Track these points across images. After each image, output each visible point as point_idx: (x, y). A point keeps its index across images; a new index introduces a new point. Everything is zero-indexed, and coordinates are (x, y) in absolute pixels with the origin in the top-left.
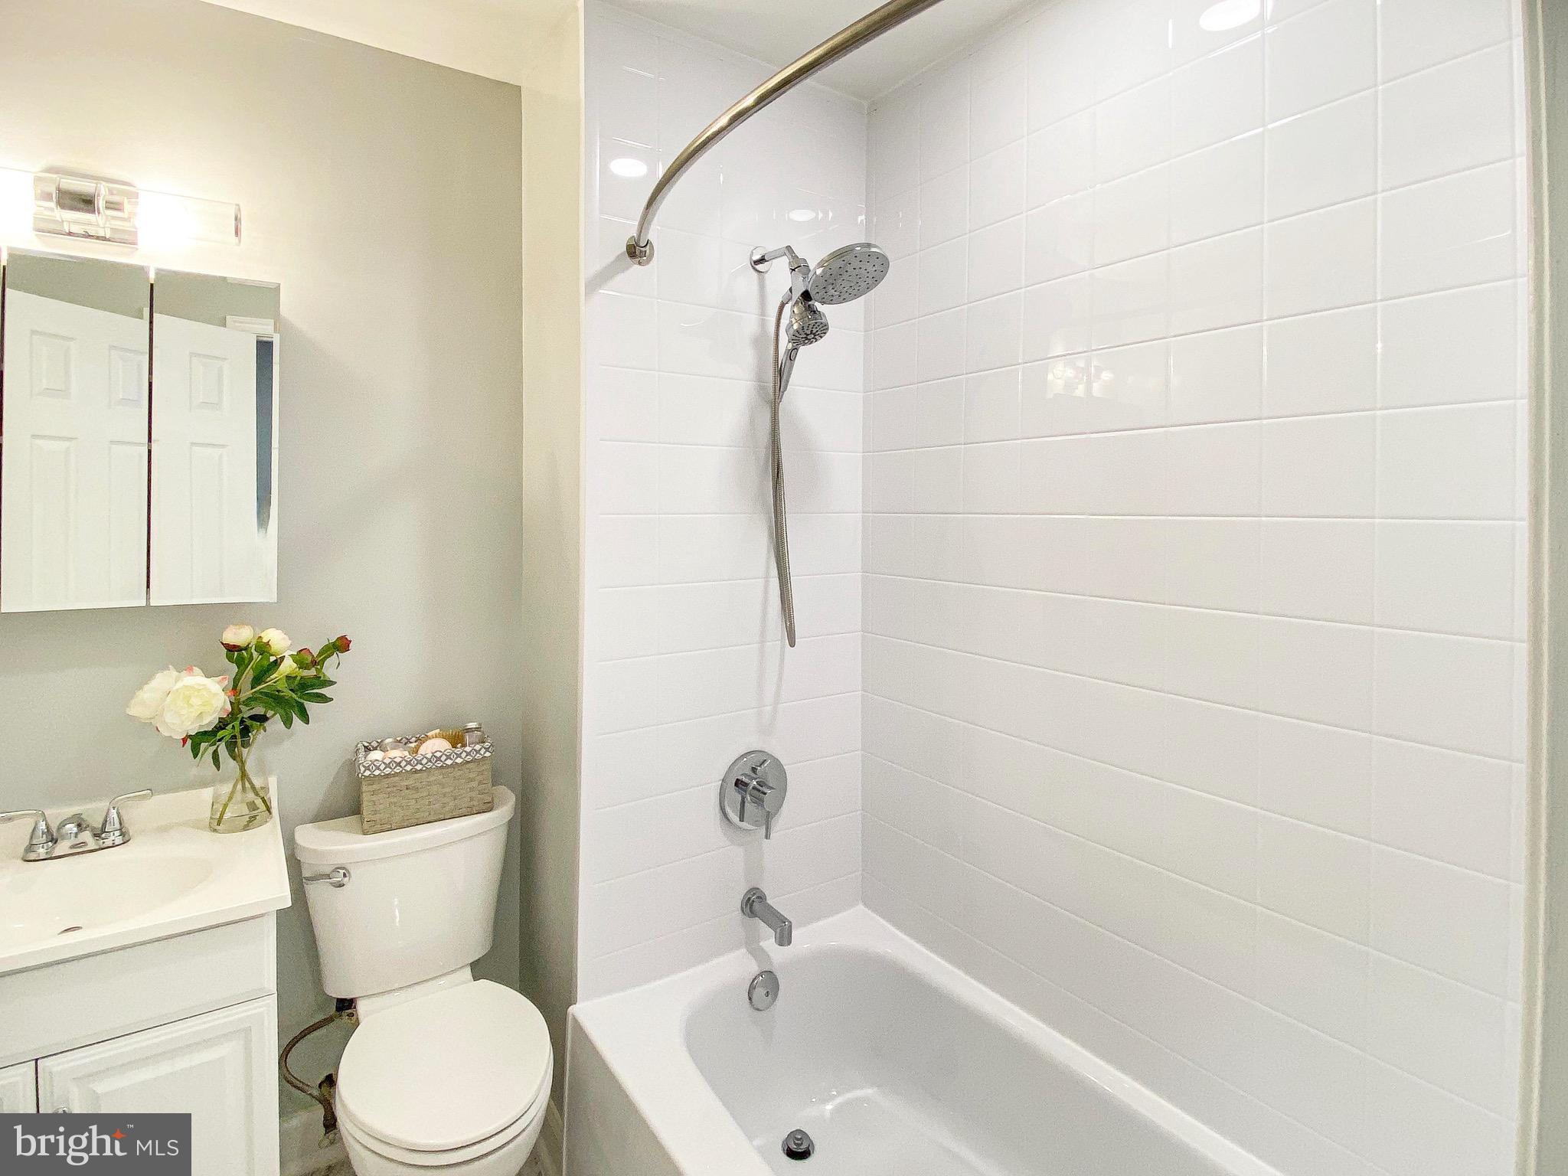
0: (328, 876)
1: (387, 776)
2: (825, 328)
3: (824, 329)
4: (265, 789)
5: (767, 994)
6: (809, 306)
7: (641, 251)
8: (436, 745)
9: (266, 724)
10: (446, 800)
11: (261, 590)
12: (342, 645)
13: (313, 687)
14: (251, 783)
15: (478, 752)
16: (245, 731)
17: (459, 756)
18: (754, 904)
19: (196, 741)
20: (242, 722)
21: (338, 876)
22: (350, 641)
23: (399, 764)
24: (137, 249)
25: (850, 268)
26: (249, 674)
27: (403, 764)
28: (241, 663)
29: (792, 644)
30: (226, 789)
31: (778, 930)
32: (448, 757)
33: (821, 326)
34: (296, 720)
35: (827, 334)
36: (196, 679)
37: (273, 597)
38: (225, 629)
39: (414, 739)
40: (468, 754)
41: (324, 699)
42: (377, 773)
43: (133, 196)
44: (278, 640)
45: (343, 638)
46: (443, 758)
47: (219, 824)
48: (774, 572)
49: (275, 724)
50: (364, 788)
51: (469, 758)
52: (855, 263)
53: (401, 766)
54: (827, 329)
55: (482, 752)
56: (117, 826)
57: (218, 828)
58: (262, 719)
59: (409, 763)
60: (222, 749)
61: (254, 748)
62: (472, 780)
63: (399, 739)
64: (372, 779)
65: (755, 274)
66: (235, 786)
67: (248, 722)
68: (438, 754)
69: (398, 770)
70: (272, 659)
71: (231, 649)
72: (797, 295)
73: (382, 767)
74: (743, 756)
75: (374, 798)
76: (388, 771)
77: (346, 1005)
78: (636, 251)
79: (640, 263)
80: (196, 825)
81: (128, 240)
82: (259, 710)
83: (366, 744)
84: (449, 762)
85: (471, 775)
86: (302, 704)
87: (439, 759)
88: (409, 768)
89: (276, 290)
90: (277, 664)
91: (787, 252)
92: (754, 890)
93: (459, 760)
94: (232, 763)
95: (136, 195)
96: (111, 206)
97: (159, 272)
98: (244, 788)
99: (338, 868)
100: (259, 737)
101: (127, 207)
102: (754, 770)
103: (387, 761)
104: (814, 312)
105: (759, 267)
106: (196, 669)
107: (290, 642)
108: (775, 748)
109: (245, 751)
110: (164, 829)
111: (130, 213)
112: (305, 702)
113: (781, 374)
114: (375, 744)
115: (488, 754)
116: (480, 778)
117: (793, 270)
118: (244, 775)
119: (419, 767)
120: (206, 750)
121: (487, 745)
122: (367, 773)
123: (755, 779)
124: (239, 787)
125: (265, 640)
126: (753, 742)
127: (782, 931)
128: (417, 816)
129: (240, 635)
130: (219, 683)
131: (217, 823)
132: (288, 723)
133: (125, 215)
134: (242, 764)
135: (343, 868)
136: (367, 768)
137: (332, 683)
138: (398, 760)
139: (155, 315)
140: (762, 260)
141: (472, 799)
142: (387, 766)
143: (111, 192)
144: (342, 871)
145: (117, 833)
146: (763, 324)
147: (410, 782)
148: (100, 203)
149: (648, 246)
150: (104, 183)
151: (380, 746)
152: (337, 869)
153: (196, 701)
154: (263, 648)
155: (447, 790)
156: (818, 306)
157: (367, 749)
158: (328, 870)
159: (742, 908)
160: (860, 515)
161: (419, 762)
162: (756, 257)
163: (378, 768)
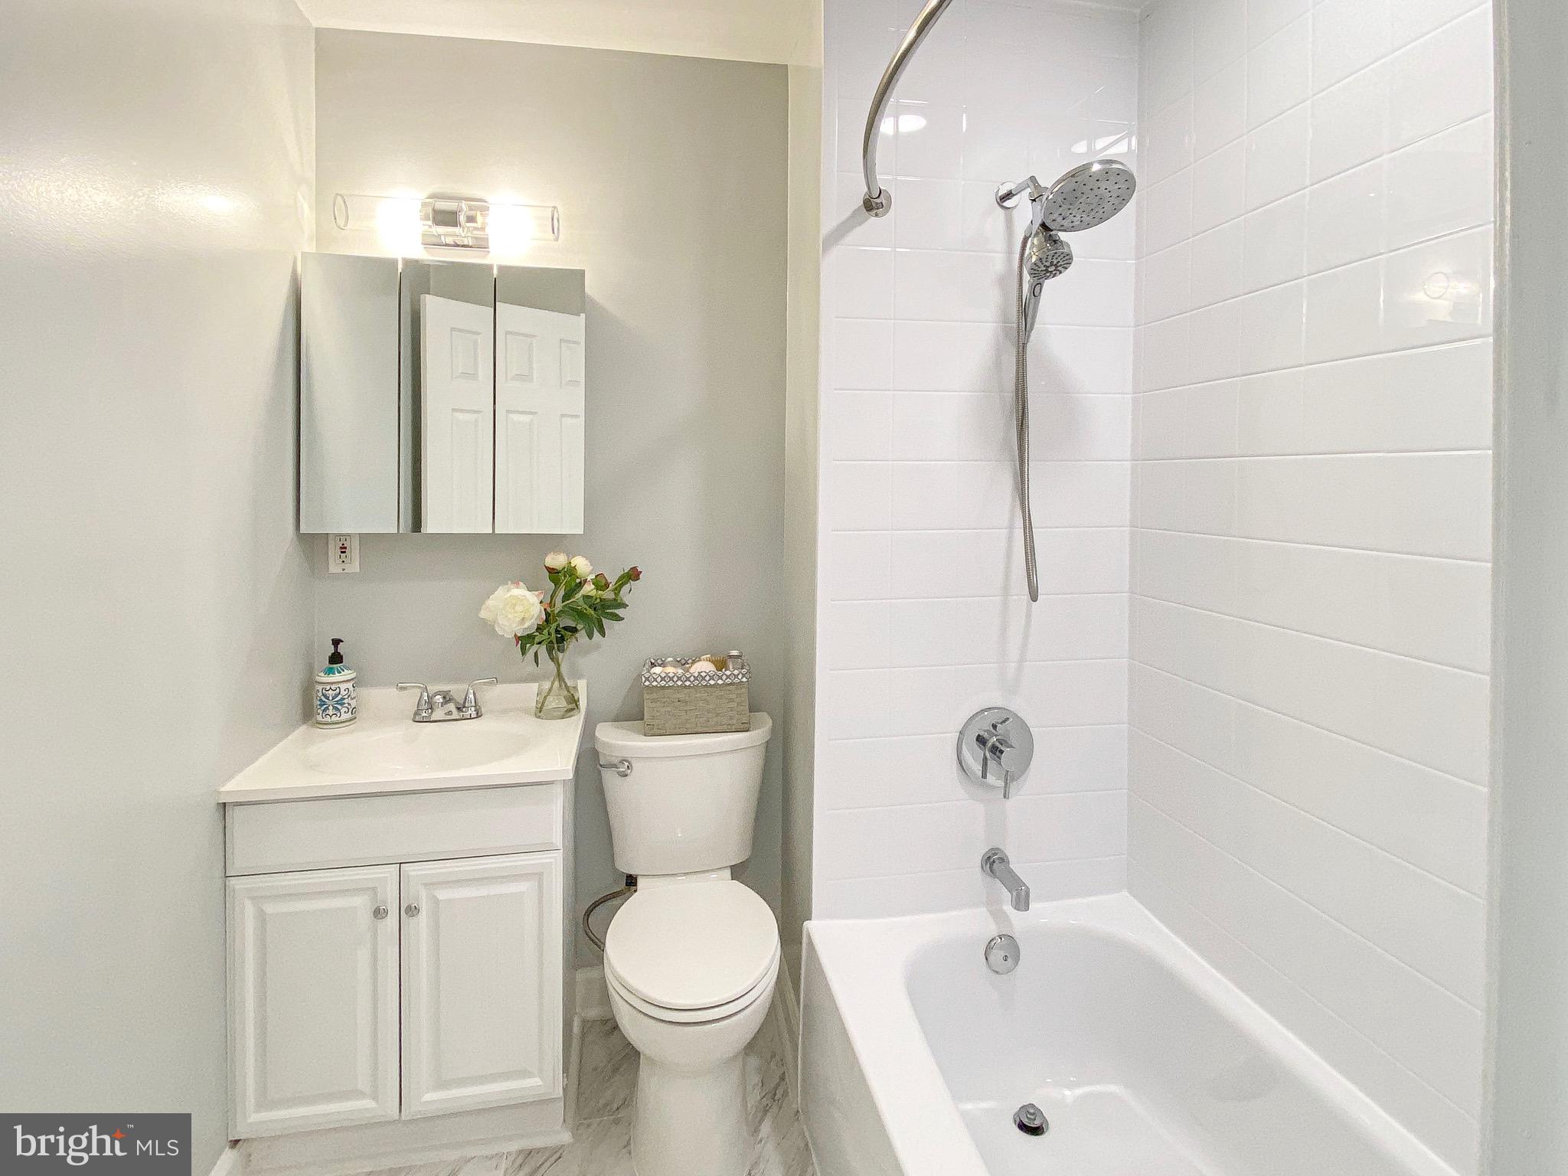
0: (615, 766)
1: (663, 687)
2: (1067, 257)
3: (1068, 259)
4: (575, 688)
5: (1006, 958)
6: (1050, 235)
7: (877, 203)
8: (704, 666)
9: (577, 635)
10: (710, 715)
11: (572, 524)
12: (634, 575)
13: (609, 607)
14: (565, 683)
15: (736, 676)
16: (561, 640)
17: (720, 678)
18: (994, 862)
19: (525, 641)
20: (557, 631)
21: (624, 767)
22: (641, 572)
23: (671, 679)
24: (489, 252)
25: (1086, 189)
26: (561, 593)
27: (675, 679)
28: (556, 583)
29: (1034, 597)
30: (547, 685)
31: (1014, 894)
32: (712, 678)
33: (1062, 256)
34: (596, 634)
35: (1072, 265)
36: (520, 592)
37: (579, 530)
38: (546, 555)
39: (690, 661)
40: (728, 677)
41: (619, 618)
42: (655, 684)
43: (484, 210)
44: (582, 565)
45: (634, 569)
46: (707, 678)
47: (540, 712)
48: (1019, 522)
49: (582, 635)
50: (646, 696)
51: (729, 681)
52: (1092, 183)
53: (673, 681)
54: (1071, 258)
55: (740, 677)
56: (473, 704)
57: (539, 714)
58: (574, 630)
59: (679, 679)
60: (543, 650)
61: (567, 653)
62: (731, 700)
63: (678, 659)
64: (650, 688)
65: (1001, 211)
66: (553, 684)
67: (563, 632)
68: (703, 674)
69: (671, 684)
70: (578, 581)
71: (552, 572)
72: (1036, 225)
73: (659, 679)
74: (983, 711)
75: (653, 705)
76: (663, 683)
77: (631, 881)
78: (872, 205)
79: (877, 215)
80: (526, 711)
81: (482, 245)
82: (569, 622)
83: (653, 661)
84: (712, 682)
85: (731, 696)
86: (601, 620)
87: (704, 678)
88: (679, 683)
89: (582, 273)
90: (580, 585)
91: (1030, 184)
92: (995, 851)
93: (720, 682)
94: (552, 665)
95: (487, 209)
96: (471, 219)
97: (501, 268)
98: (560, 686)
99: (624, 760)
100: (571, 645)
101: (479, 219)
102: (994, 727)
103: (663, 675)
104: (1055, 241)
105: (1007, 204)
106: (521, 584)
107: (591, 568)
108: (1019, 706)
109: (560, 655)
110: (505, 712)
111: (482, 223)
112: (603, 619)
113: (1026, 312)
114: (659, 662)
115: (744, 680)
116: (738, 700)
117: (1034, 200)
118: (559, 675)
119: (688, 683)
120: (529, 649)
121: (744, 671)
122: (647, 683)
123: (996, 736)
124: (557, 684)
125: (573, 565)
126: (995, 699)
127: (1018, 895)
128: (688, 726)
129: (557, 560)
130: (537, 596)
131: (540, 711)
132: (591, 636)
133: (479, 225)
134: (558, 666)
135: (626, 761)
136: (647, 679)
137: (625, 606)
138: (671, 675)
139: (497, 303)
140: (1009, 195)
141: (731, 718)
142: (663, 679)
143: (471, 208)
144: (626, 764)
145: (473, 709)
146: (1009, 260)
147: (681, 696)
148: (462, 218)
149: (881, 196)
150: (464, 202)
151: (663, 665)
152: (622, 762)
153: (519, 608)
154: (571, 571)
155: (711, 706)
156: (1063, 236)
157: (653, 665)
158: (616, 761)
159: (982, 867)
160: (1128, 464)
161: (688, 679)
162: (1003, 192)
163: (655, 680)
